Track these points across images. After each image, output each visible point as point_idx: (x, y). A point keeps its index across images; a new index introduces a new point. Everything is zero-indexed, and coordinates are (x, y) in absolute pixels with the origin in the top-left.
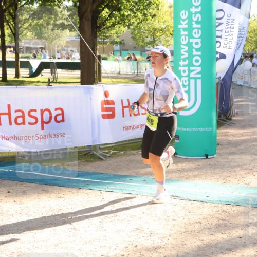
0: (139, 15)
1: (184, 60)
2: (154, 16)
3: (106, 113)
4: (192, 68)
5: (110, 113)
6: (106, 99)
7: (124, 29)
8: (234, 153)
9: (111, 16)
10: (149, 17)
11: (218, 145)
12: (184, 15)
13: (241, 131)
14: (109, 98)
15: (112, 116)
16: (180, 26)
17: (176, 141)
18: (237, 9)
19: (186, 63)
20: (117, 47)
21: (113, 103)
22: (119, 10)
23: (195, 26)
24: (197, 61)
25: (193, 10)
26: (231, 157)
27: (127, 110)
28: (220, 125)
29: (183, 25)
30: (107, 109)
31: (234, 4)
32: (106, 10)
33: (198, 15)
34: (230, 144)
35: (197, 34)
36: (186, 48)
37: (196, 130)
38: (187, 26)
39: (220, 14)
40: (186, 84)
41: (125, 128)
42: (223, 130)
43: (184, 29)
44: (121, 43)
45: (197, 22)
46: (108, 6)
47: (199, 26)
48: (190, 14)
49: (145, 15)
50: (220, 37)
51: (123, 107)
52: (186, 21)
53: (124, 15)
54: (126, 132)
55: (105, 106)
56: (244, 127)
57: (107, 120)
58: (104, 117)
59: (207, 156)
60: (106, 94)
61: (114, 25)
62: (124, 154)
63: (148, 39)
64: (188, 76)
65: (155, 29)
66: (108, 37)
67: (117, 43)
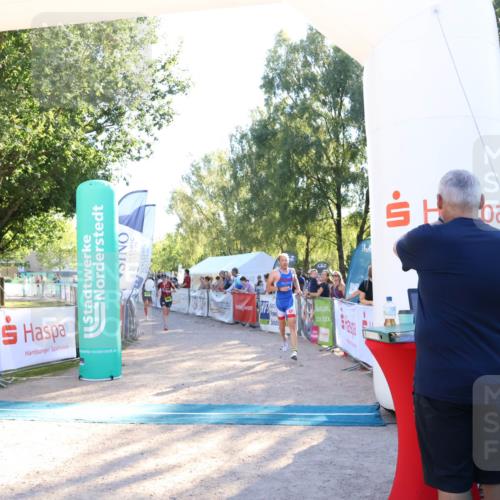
0: (45, 237)
1: (88, 283)
2: (60, 238)
3: (7, 338)
4: (95, 292)
5: (11, 338)
6: (7, 324)
7: (28, 251)
8: (138, 373)
9: (14, 238)
10: (55, 240)
11: (124, 365)
12: (87, 239)
13: (146, 351)
14: (11, 323)
15: (14, 342)
16: (83, 250)
17: (81, 364)
18: (138, 233)
19: (90, 286)
20: (21, 269)
21: (14, 328)
22: (23, 232)
23: (98, 249)
24: (101, 284)
25: (96, 235)
26: (136, 377)
27: (29, 335)
28: (125, 345)
29: (87, 249)
30: (8, 335)
31: (133, 227)
32: (10, 232)
33: (101, 240)
34: (136, 364)
35: (100, 258)
36: (90, 272)
37: (100, 352)
38: (89, 250)
39: (123, 238)
40: (90, 307)
41: (29, 353)
42: (128, 351)
43: (88, 253)
44: (25, 265)
45: (100, 246)
46: (11, 228)
47: (102, 250)
48: (93, 239)
49: (50, 237)
50: (124, 259)
51: (26, 332)
52: (90, 245)
53: (28, 237)
54: (28, 357)
55: (7, 332)
56: (149, 346)
57: (8, 346)
58: (5, 342)
59: (112, 377)
60: (8, 319)
61: (17, 247)
62: (27, 380)
63: (54, 261)
64: (92, 298)
65: (61, 251)
66: (12, 259)
67: (21, 264)
